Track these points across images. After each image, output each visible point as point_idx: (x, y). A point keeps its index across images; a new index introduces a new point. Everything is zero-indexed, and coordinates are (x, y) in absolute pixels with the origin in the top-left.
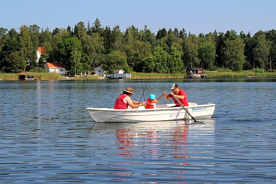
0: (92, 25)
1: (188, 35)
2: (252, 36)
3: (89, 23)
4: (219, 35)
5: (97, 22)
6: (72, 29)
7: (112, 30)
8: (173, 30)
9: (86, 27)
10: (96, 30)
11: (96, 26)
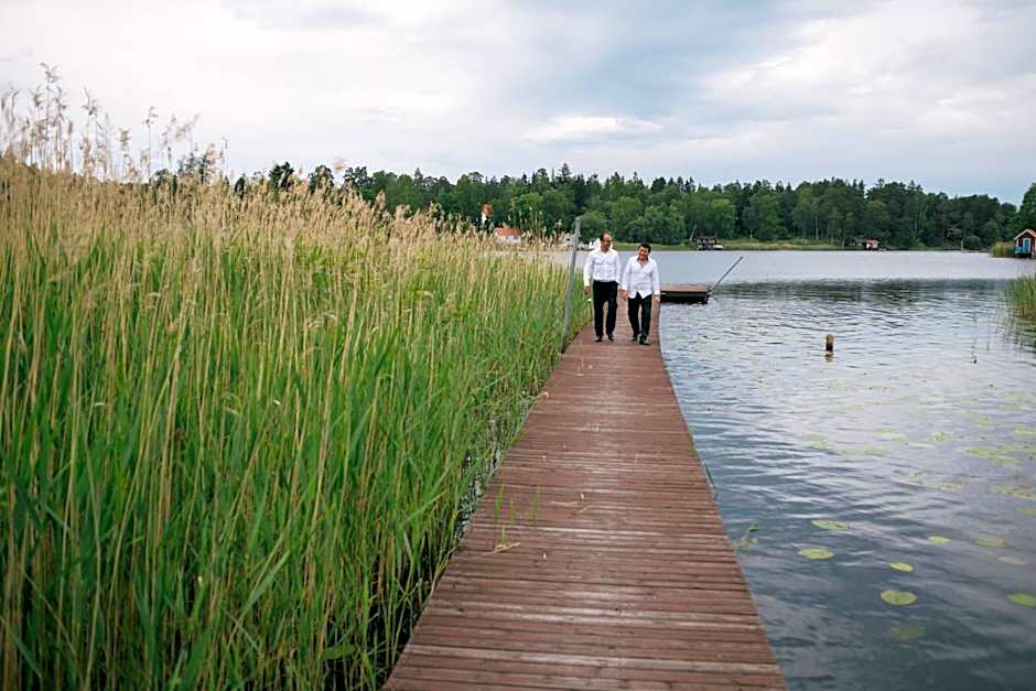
0: (558, 174)
1: (697, 189)
2: (793, 189)
3: (553, 172)
4: (743, 187)
5: (565, 169)
6: (529, 179)
7: (586, 180)
8: (675, 180)
9: (549, 176)
10: (563, 181)
11: (564, 175)
